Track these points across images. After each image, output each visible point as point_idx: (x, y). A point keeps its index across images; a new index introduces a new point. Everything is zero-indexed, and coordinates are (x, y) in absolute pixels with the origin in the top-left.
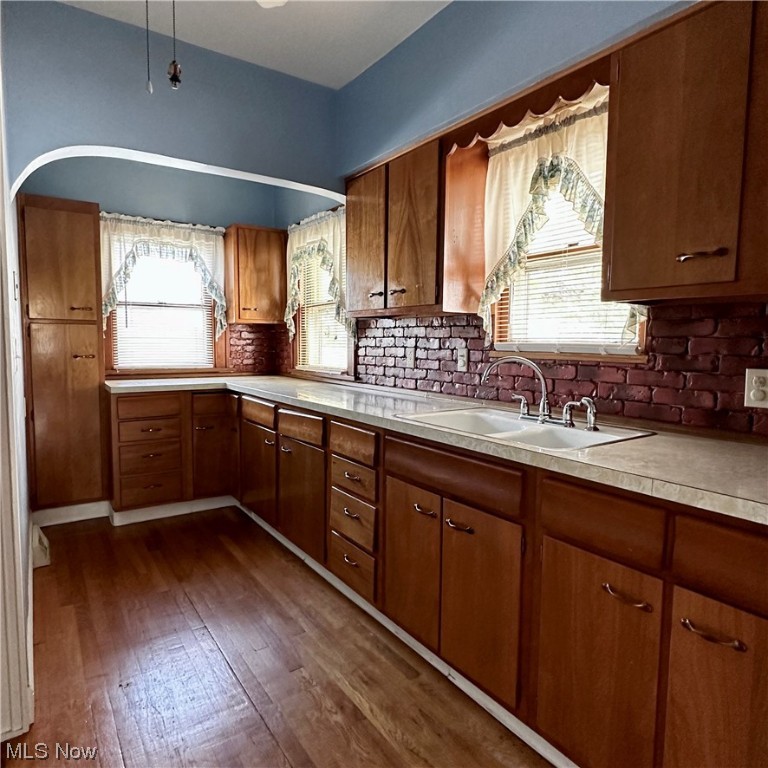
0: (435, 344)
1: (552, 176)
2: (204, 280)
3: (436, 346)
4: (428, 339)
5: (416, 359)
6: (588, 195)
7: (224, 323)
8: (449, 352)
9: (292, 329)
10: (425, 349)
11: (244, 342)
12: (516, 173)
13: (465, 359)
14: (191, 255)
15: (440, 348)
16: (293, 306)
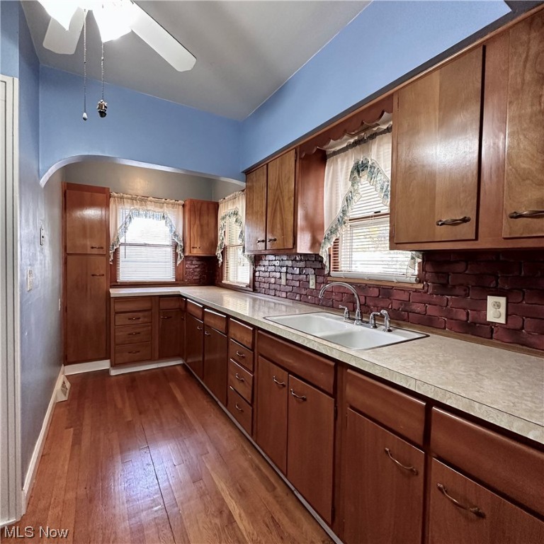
0: (297, 271)
1: (363, 170)
2: (171, 231)
3: (298, 272)
4: (293, 268)
5: (287, 280)
6: (384, 182)
7: (182, 255)
8: (305, 276)
9: (221, 259)
10: (292, 274)
11: (194, 267)
12: (342, 169)
13: (314, 281)
14: (163, 217)
15: (300, 274)
16: (221, 246)
